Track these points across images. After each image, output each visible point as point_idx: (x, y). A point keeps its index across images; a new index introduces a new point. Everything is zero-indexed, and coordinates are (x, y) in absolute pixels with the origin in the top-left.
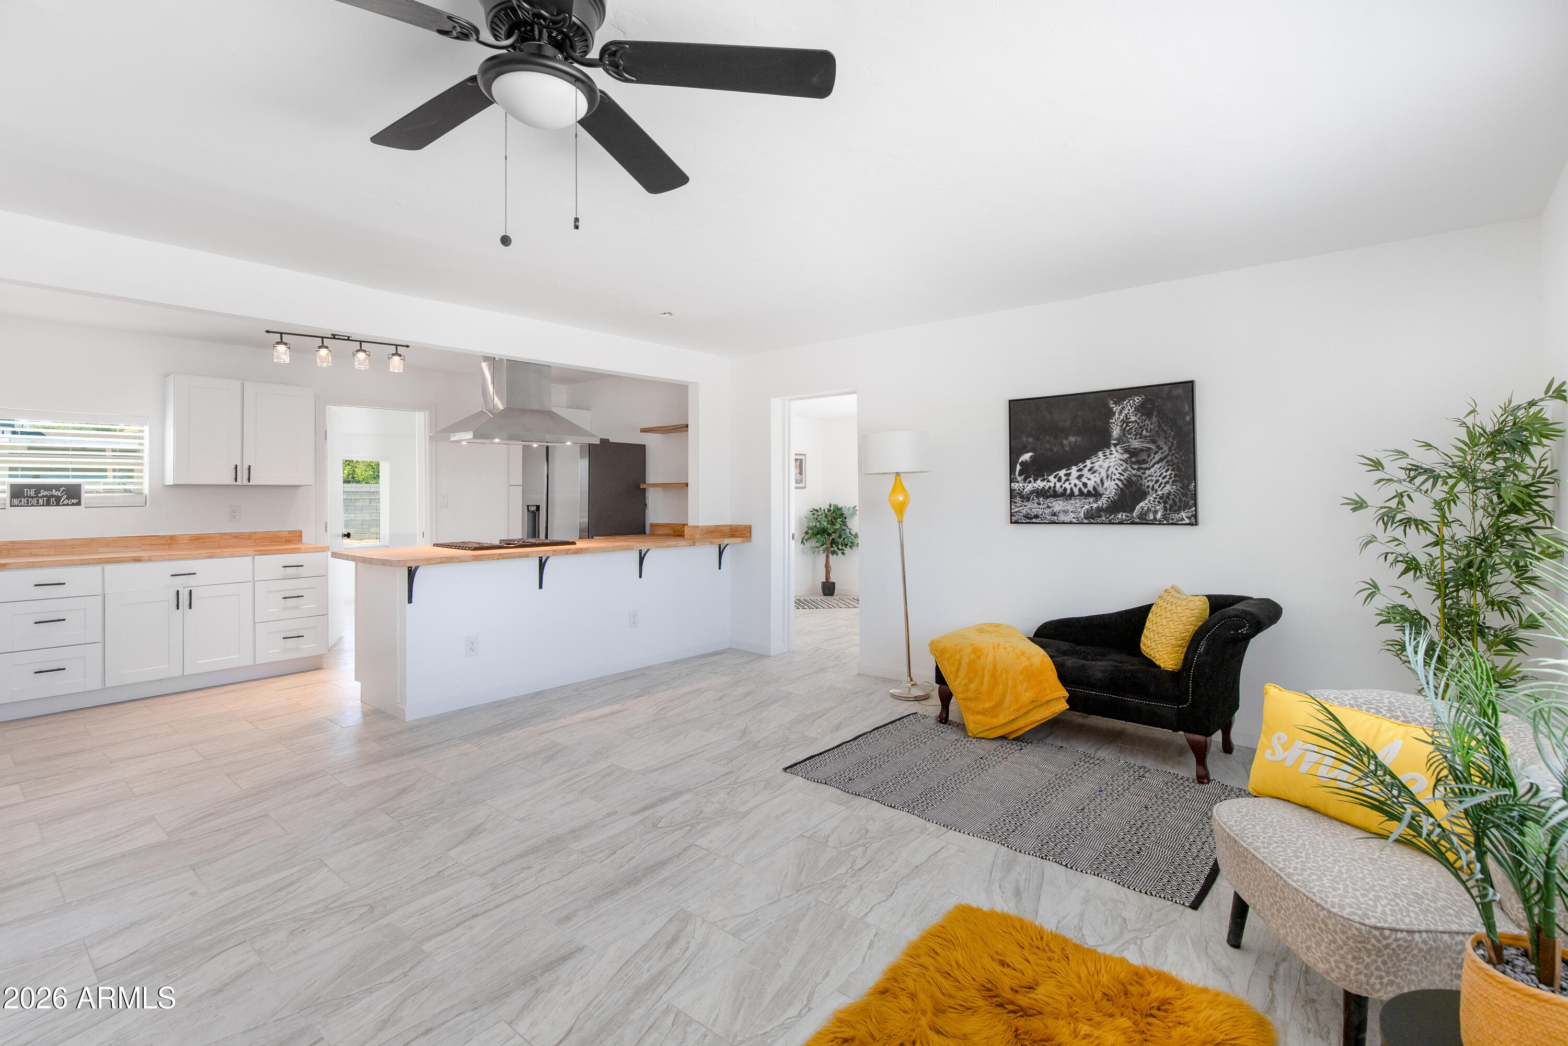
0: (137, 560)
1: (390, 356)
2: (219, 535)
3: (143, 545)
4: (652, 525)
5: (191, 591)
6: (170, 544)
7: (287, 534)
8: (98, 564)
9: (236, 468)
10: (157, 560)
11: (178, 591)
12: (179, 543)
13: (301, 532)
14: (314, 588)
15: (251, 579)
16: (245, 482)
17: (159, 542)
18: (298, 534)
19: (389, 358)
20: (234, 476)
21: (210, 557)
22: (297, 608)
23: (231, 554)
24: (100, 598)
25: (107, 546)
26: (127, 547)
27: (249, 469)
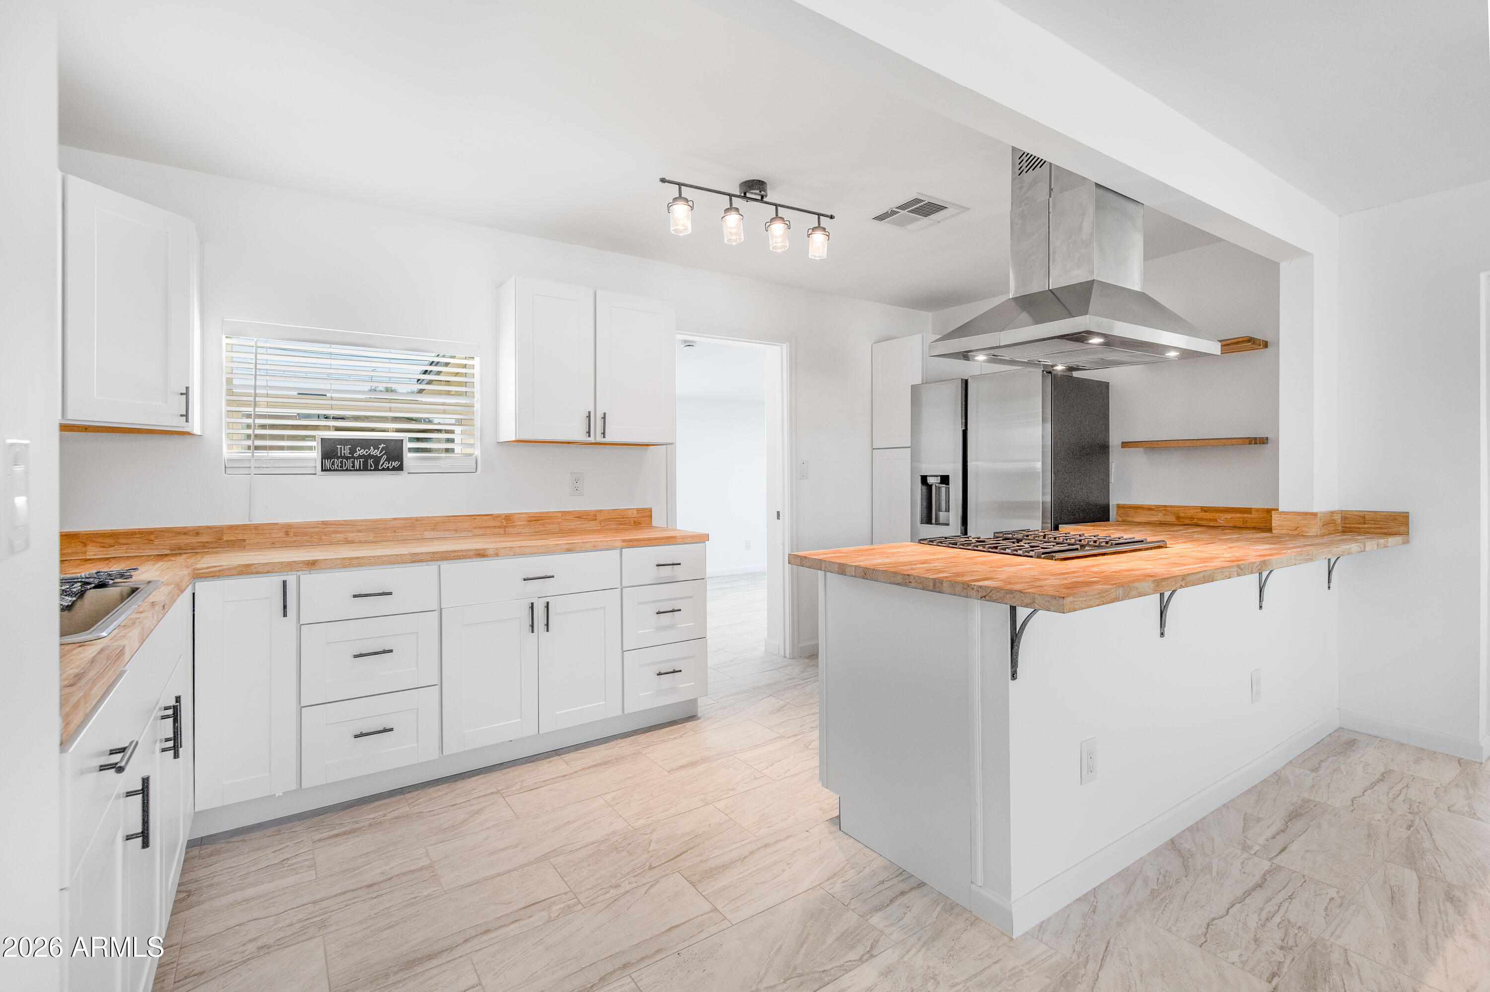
0: (481, 554)
1: (810, 231)
2: (560, 515)
3: (475, 528)
4: (1119, 507)
5: (548, 603)
6: (505, 527)
7: (635, 514)
8: (433, 560)
9: (589, 417)
10: (507, 556)
11: (532, 604)
12: (515, 526)
13: (650, 510)
14: (691, 597)
15: (618, 585)
16: (600, 439)
17: (493, 524)
18: (648, 514)
19: (809, 236)
20: (586, 429)
21: (569, 550)
22: (672, 627)
23: (594, 546)
24: (436, 614)
25: (433, 530)
26: (456, 530)
27: (604, 418)
